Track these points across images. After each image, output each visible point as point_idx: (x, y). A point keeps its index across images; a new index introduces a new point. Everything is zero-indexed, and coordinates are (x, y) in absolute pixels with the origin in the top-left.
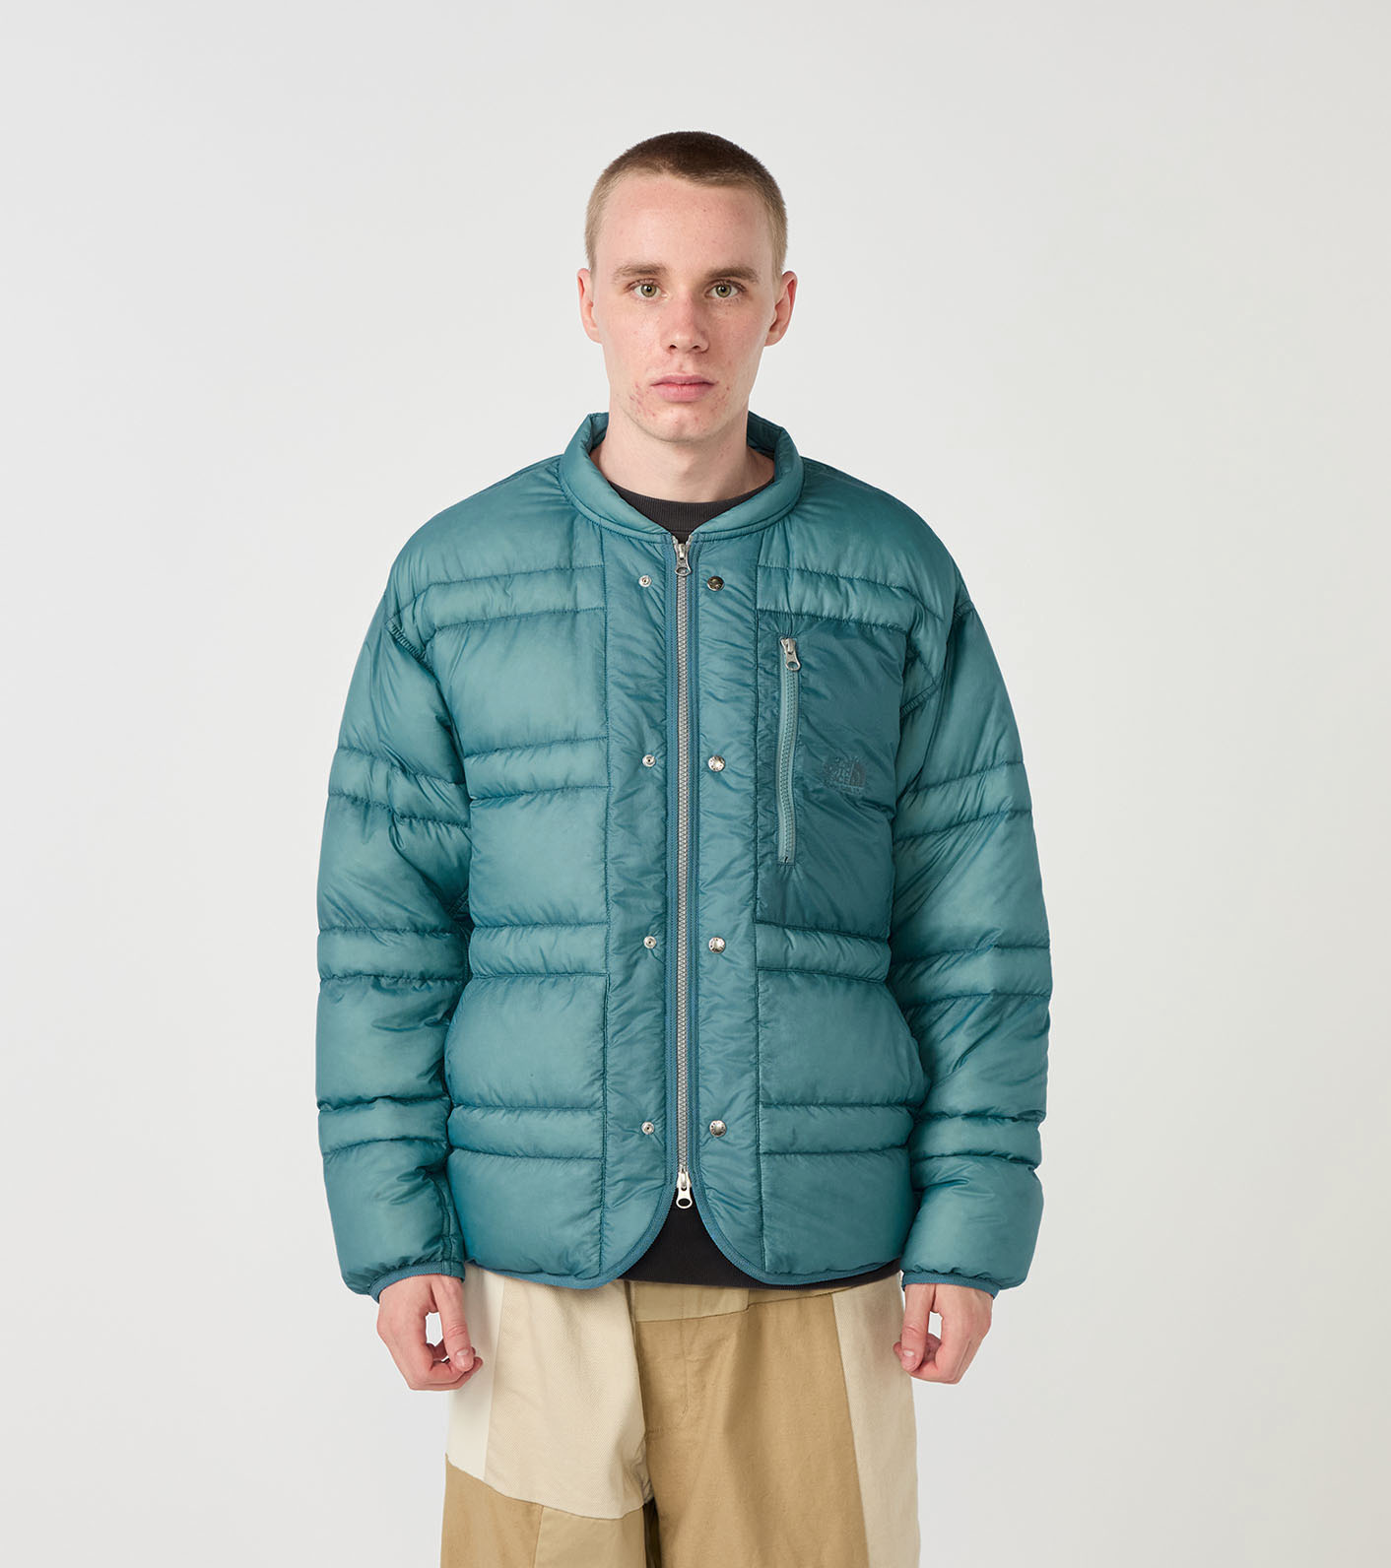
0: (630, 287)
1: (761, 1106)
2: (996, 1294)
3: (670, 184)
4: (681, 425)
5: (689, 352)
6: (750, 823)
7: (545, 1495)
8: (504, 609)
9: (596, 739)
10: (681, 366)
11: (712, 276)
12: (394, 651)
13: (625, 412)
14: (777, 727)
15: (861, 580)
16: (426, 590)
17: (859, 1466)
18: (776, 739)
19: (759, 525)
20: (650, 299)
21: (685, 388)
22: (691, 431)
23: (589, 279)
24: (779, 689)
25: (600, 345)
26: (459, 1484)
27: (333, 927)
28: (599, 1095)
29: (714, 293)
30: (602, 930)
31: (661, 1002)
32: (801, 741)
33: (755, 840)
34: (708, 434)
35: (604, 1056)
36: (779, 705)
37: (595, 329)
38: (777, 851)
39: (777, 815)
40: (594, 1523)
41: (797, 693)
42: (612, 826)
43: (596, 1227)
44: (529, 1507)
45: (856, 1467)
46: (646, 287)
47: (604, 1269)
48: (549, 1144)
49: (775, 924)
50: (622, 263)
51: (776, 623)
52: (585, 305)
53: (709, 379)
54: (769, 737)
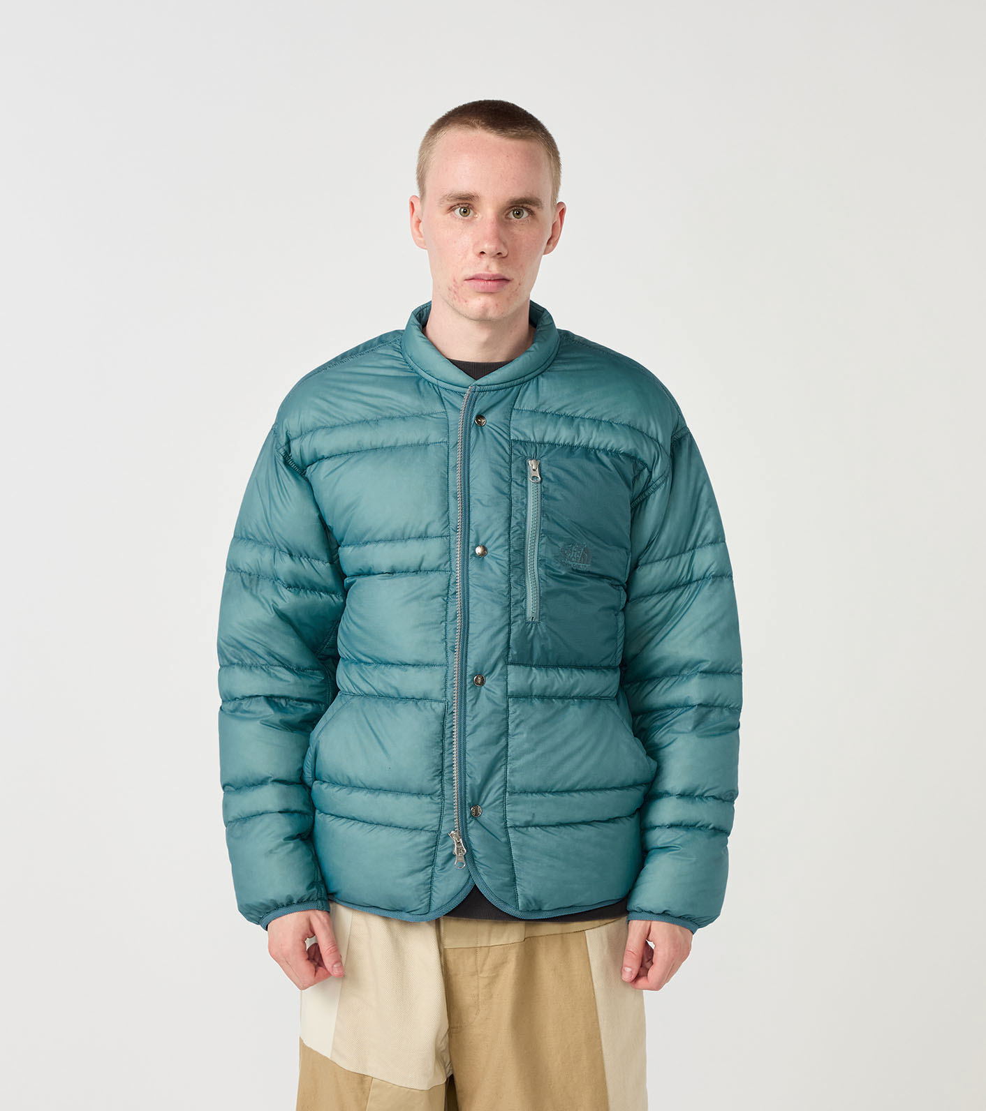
0: (452, 209)
1: (507, 794)
2: (696, 930)
3: (483, 137)
4: (485, 309)
5: (494, 257)
6: (505, 594)
7: (374, 1069)
8: (374, 443)
9: (441, 536)
10: (488, 267)
11: (512, 203)
12: (282, 470)
13: (443, 299)
14: (525, 525)
17: (604, 1052)
18: (524, 532)
19: (519, 380)
20: (466, 218)
21: (489, 283)
22: (492, 314)
23: (419, 203)
24: (527, 496)
25: (427, 251)
26: (311, 1061)
29: (511, 215)
30: (441, 670)
32: (544, 533)
33: (509, 605)
34: (504, 316)
35: (442, 759)
36: (526, 509)
37: (421, 239)
38: (525, 614)
39: (525, 587)
40: (408, 1092)
41: (539, 499)
42: (451, 599)
43: (429, 878)
44: (362, 1078)
45: (602, 1053)
46: (462, 210)
47: (432, 909)
49: (522, 664)
50: (447, 192)
51: (525, 449)
52: (414, 222)
53: (507, 277)
54: (518, 532)
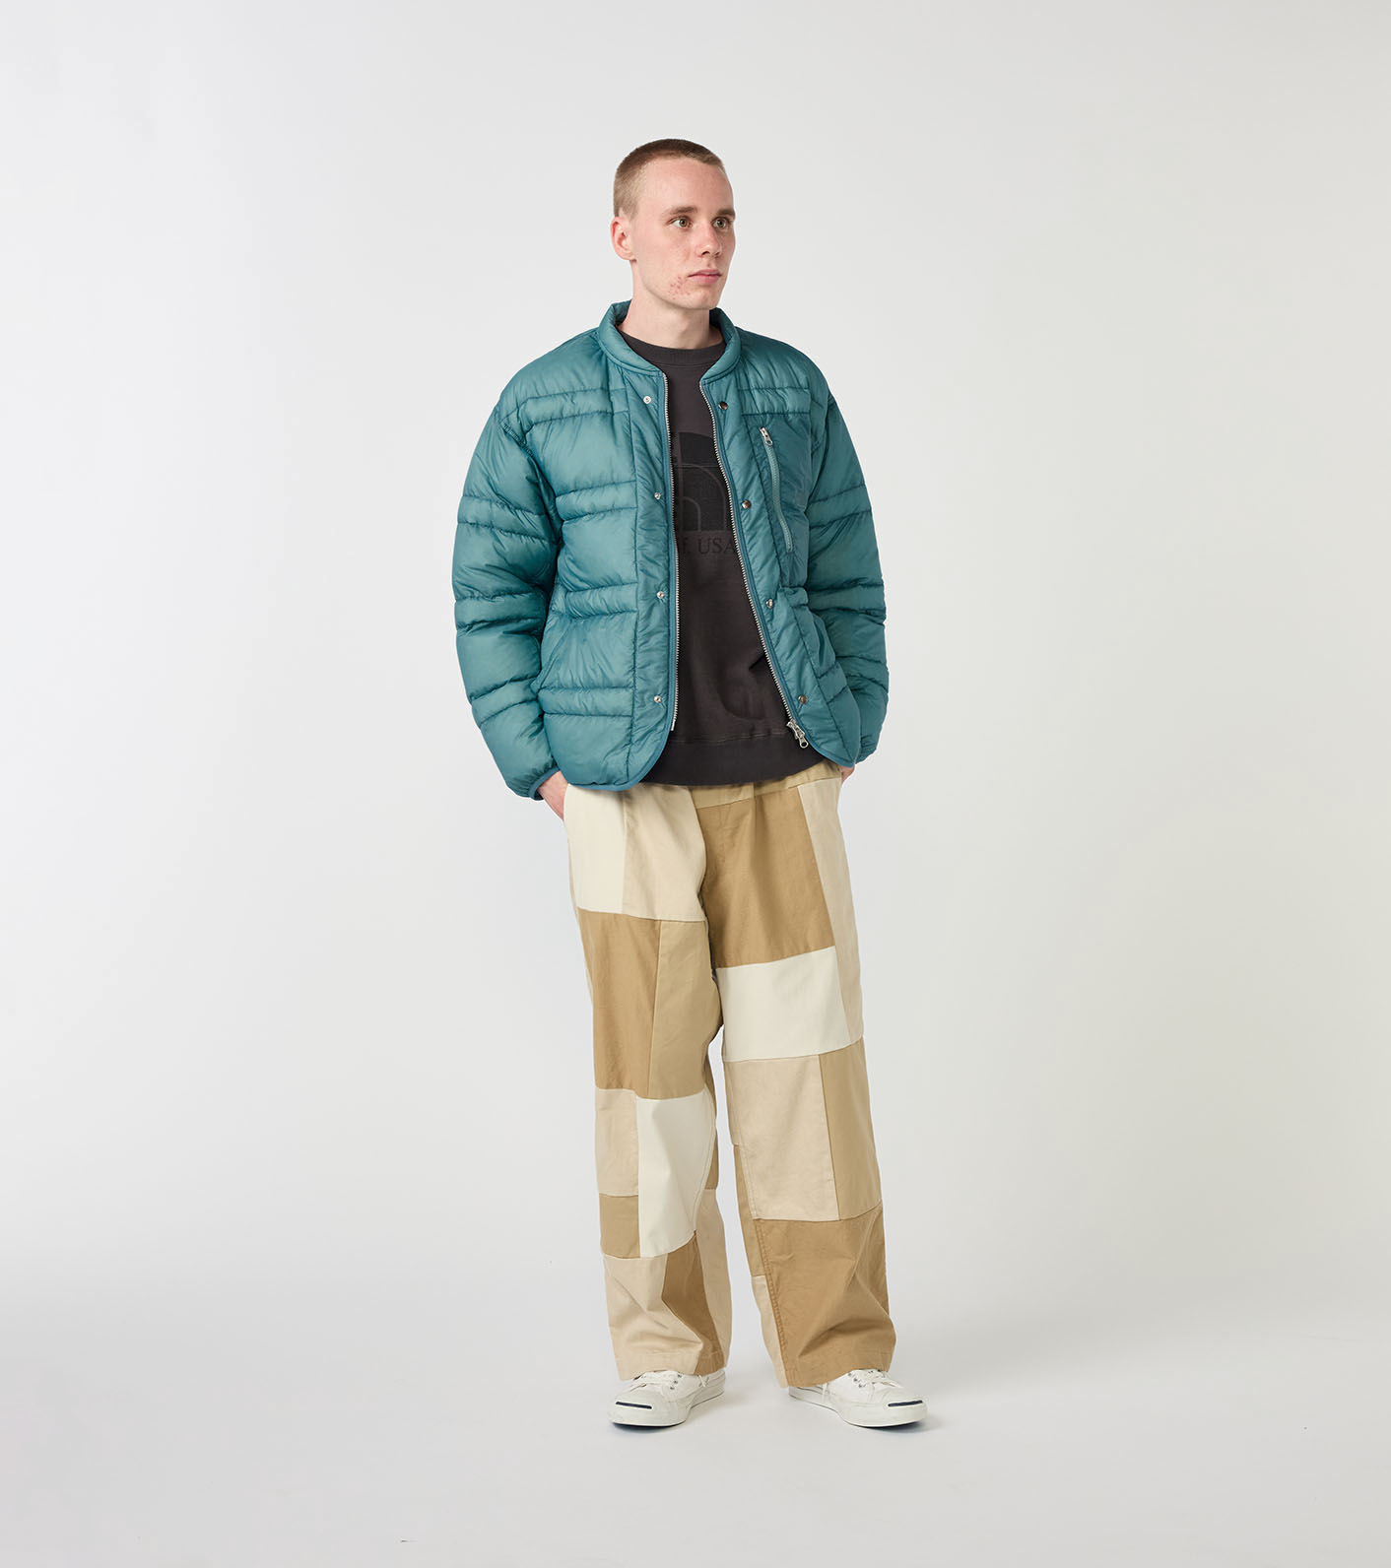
5: (714, 256)
7: (661, 914)
8: (572, 411)
9: (630, 482)
10: (709, 264)
12: (504, 439)
15: (787, 388)
16: (525, 402)
20: (685, 227)
21: (710, 277)
27: (465, 598)
28: (632, 680)
29: (716, 224)
30: (634, 587)
31: (667, 629)
35: (635, 659)
37: (623, 251)
42: (638, 529)
44: (653, 923)
46: (681, 221)
47: (631, 776)
48: (604, 707)
50: (670, 207)
52: (616, 239)
53: (720, 272)
